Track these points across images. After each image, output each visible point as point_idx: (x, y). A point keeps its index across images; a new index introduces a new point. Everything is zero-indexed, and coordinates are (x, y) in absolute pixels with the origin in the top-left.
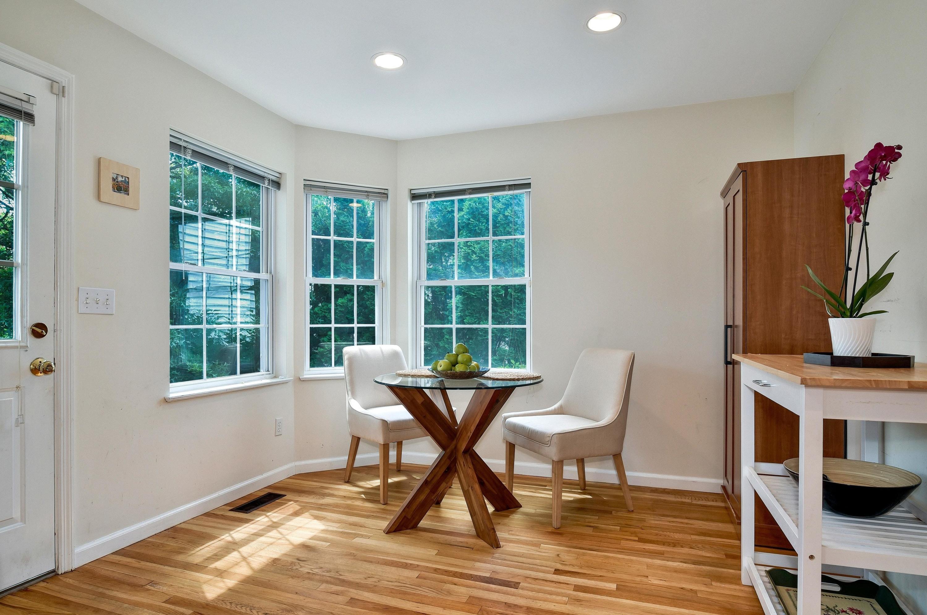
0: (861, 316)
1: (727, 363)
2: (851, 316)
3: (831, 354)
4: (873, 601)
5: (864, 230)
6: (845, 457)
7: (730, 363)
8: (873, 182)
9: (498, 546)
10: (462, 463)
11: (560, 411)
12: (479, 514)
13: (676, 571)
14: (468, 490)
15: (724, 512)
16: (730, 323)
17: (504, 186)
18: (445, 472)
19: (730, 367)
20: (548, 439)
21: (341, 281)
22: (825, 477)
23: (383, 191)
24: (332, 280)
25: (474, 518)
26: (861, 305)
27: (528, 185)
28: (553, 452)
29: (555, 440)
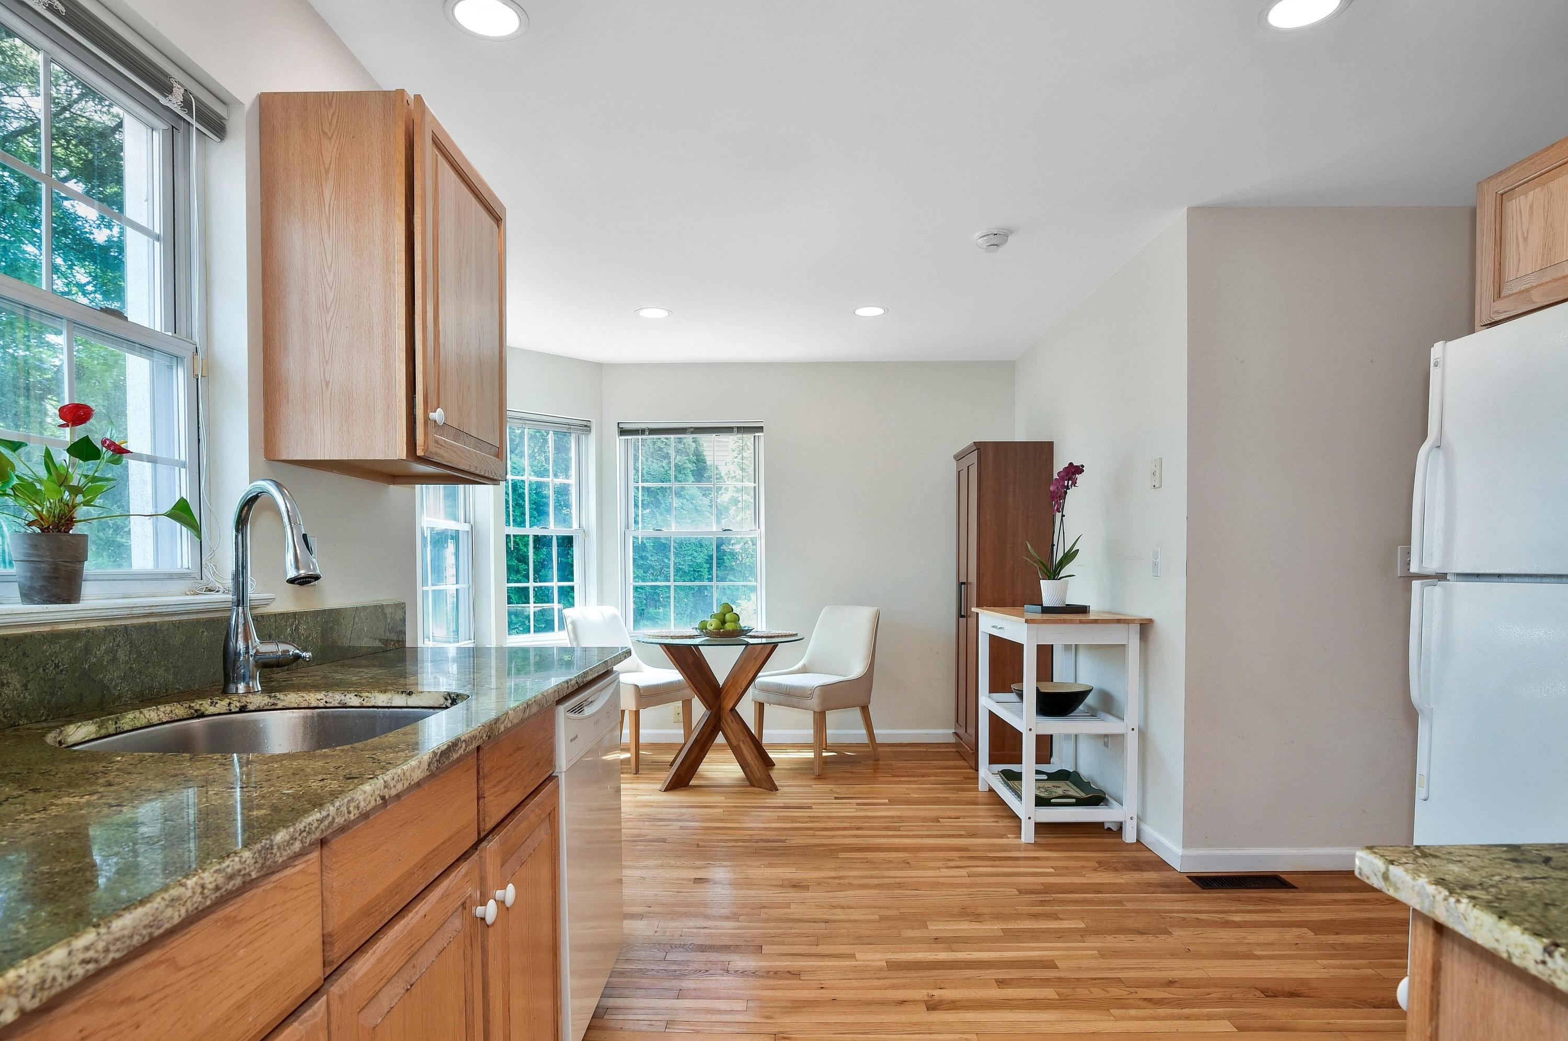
0: (1059, 579)
1: (960, 615)
2: (1054, 579)
3: (1042, 605)
4: (1068, 782)
5: (1062, 520)
6: (1052, 681)
7: (963, 614)
8: (1068, 488)
9: (777, 790)
10: (729, 721)
11: (804, 670)
12: (753, 764)
13: (929, 789)
14: (738, 745)
15: (957, 754)
16: (963, 580)
17: (732, 428)
18: (712, 730)
19: (963, 620)
20: (810, 692)
21: (540, 532)
22: (1037, 689)
23: (585, 423)
24: (530, 531)
25: (747, 770)
26: (1060, 571)
27: (760, 429)
28: (815, 703)
29: (817, 692)
